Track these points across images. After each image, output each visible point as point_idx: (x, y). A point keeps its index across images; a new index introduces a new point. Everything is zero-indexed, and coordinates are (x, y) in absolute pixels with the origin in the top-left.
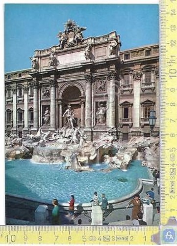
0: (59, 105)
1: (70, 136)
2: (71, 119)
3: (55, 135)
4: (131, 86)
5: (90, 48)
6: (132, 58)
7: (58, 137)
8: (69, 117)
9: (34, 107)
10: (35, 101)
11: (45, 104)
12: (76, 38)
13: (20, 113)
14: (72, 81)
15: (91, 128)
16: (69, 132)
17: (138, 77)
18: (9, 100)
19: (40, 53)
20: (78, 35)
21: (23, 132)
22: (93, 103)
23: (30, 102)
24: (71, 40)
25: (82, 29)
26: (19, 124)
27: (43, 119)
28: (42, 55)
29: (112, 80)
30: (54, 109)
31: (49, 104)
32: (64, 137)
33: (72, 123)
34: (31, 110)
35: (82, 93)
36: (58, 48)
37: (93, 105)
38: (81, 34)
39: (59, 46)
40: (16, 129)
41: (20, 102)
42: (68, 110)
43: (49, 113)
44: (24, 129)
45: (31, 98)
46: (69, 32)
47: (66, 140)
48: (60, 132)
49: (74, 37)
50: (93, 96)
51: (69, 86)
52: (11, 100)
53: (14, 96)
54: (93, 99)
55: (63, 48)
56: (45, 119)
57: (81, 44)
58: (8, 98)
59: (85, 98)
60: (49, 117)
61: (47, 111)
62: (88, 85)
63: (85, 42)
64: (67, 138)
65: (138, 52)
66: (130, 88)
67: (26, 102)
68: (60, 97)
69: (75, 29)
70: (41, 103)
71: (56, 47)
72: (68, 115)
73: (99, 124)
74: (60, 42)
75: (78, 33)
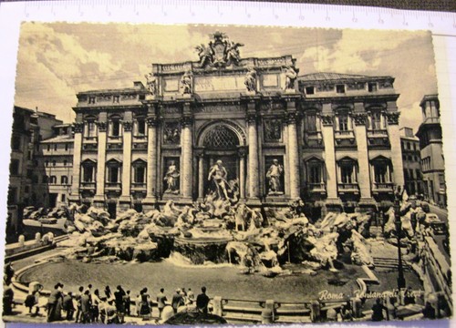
0: (198, 158)
2: (222, 184)
3: (194, 213)
6: (317, 94)
7: (200, 215)
8: (219, 181)
9: (149, 157)
11: (170, 155)
12: (229, 56)
13: (114, 167)
14: (222, 120)
15: (261, 200)
16: (220, 207)
17: (328, 122)
18: (90, 142)
19: (162, 70)
20: (233, 53)
21: (118, 205)
22: (261, 158)
23: (137, 148)
24: (219, 57)
25: (238, 45)
26: (111, 188)
28: (165, 72)
29: (291, 126)
30: (190, 164)
31: (177, 155)
33: (225, 191)
34: (140, 167)
35: (241, 140)
36: (196, 65)
38: (238, 52)
40: (102, 199)
41: (114, 148)
42: (216, 167)
43: (177, 171)
44: (121, 199)
45: (141, 141)
46: (215, 44)
48: (203, 205)
50: (260, 146)
52: (94, 141)
53: (102, 136)
54: (260, 151)
56: (170, 180)
58: (88, 139)
61: (172, 168)
63: (243, 62)
64: (219, 217)
67: (127, 148)
68: (200, 144)
69: (226, 42)
70: (161, 152)
71: (191, 63)
72: (217, 177)
73: (272, 193)
74: (201, 58)
75: (232, 49)
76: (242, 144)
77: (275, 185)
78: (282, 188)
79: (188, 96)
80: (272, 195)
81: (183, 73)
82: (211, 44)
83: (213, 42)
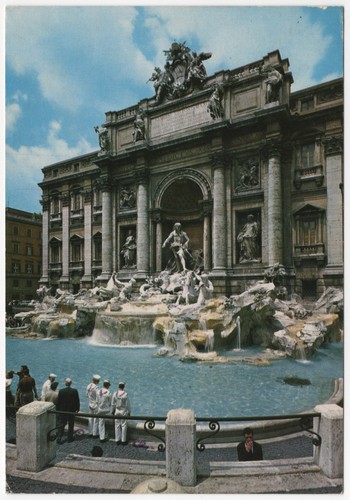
0: (155, 224)
2: (181, 253)
3: (146, 289)
4: (319, 170)
5: (221, 95)
6: (319, 107)
7: (151, 291)
8: (177, 248)
9: (104, 230)
10: (104, 219)
11: (126, 223)
12: (189, 75)
13: (77, 244)
14: (182, 170)
15: (227, 270)
18: (55, 219)
19: (117, 118)
20: (195, 71)
21: (81, 286)
22: (229, 214)
23: (97, 220)
24: (178, 83)
25: (202, 57)
26: (74, 268)
27: (122, 255)
28: (119, 121)
29: (272, 160)
30: (145, 232)
31: (134, 223)
32: (166, 292)
33: (183, 261)
34: (97, 239)
35: (205, 192)
36: (153, 102)
37: (229, 219)
38: (201, 68)
39: (154, 98)
40: (67, 280)
41: (76, 223)
42: (174, 233)
43: (133, 242)
44: (84, 279)
45: (98, 212)
46: (174, 66)
47: (168, 297)
48: (156, 280)
49: (186, 75)
50: (229, 197)
51: (177, 180)
52: (59, 219)
53: (65, 211)
54: (229, 205)
55: (161, 100)
56: (127, 253)
57: (202, 89)
58: (54, 216)
59: (210, 202)
60: (135, 250)
61: (130, 238)
62: (218, 174)
63: (210, 82)
64: (171, 293)
66: (318, 175)
67: (88, 221)
68: (158, 206)
69: (186, 59)
70: (117, 222)
71: (147, 100)
72: (175, 244)
73: (245, 261)
74: (157, 89)
75: (194, 65)
76: (206, 198)
77: (249, 250)
78: (258, 253)
79: (140, 143)
80: (243, 264)
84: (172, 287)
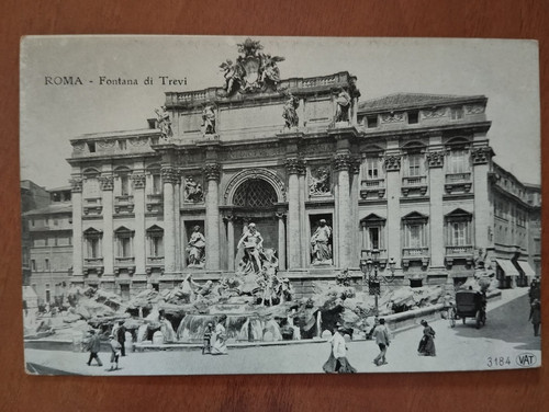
0: (226, 222)
1: (255, 291)
2: (256, 253)
4: (381, 183)
6: (382, 126)
7: (227, 293)
8: (252, 249)
11: (192, 218)
12: (264, 76)
13: (125, 237)
14: (255, 169)
17: (393, 165)
18: (92, 205)
19: (178, 100)
20: (269, 71)
22: (303, 218)
23: (151, 211)
24: (252, 79)
26: (122, 265)
29: (343, 173)
30: (216, 230)
31: (202, 219)
32: (243, 294)
33: (258, 262)
34: (153, 231)
35: (280, 195)
36: (221, 92)
37: (303, 223)
38: (276, 70)
41: (123, 212)
42: (247, 233)
43: (201, 239)
44: (135, 278)
45: (153, 201)
46: (246, 60)
47: (246, 298)
50: (303, 203)
51: (250, 180)
52: (98, 205)
53: (107, 196)
54: (303, 208)
56: (194, 251)
57: (274, 91)
58: (89, 201)
59: (286, 207)
60: (203, 248)
61: (197, 235)
62: (293, 180)
63: (283, 85)
64: (249, 294)
65: (392, 115)
66: (380, 187)
67: (140, 211)
68: (229, 203)
69: (260, 57)
70: (181, 215)
72: (250, 244)
73: (318, 262)
74: (228, 81)
75: (268, 65)
76: (280, 201)
77: (322, 253)
79: (211, 137)
81: (205, 105)
82: (240, 59)
83: (243, 56)
84: (249, 289)
